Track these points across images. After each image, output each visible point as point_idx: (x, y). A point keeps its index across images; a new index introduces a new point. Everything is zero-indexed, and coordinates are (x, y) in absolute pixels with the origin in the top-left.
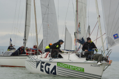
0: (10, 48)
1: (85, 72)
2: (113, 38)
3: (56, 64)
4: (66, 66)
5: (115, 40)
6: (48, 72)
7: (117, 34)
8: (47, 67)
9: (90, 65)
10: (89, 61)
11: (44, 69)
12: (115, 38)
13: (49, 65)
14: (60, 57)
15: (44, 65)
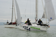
2: (50, 19)
3: (30, 27)
4: (34, 28)
8: (27, 28)
13: (28, 27)
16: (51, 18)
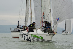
0: (18, 27)
1: (44, 39)
2: (56, 20)
5: (57, 21)
6: (27, 40)
7: (58, 18)
8: (27, 37)
9: (45, 35)
10: (45, 33)
11: (25, 38)
12: (57, 20)
14: (33, 31)
15: (25, 36)
16: (58, 19)
